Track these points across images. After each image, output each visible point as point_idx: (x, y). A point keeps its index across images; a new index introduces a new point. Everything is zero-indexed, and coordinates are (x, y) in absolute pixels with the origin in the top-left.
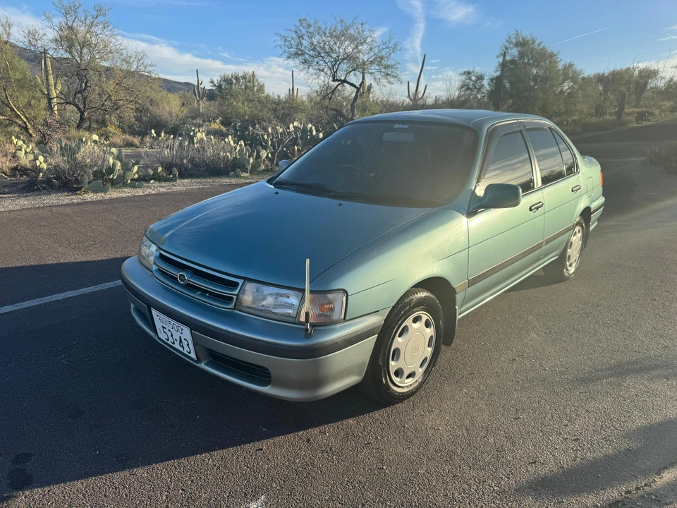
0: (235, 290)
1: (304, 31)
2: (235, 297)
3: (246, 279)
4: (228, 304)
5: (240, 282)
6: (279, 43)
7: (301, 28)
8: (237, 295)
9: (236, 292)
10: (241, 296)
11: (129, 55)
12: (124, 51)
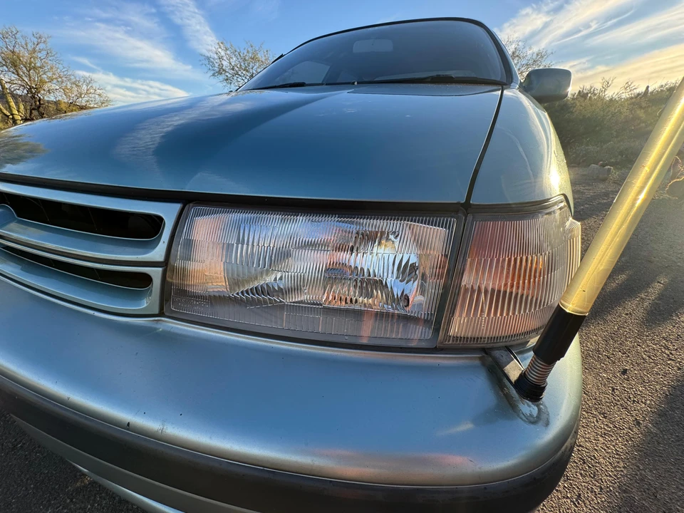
0: (154, 244)
1: (223, 53)
2: (156, 273)
3: (190, 201)
4: (138, 296)
5: (167, 212)
6: (204, 62)
7: (220, 50)
8: (165, 264)
9: (158, 253)
10: (178, 263)
11: (78, 79)
12: (72, 77)
